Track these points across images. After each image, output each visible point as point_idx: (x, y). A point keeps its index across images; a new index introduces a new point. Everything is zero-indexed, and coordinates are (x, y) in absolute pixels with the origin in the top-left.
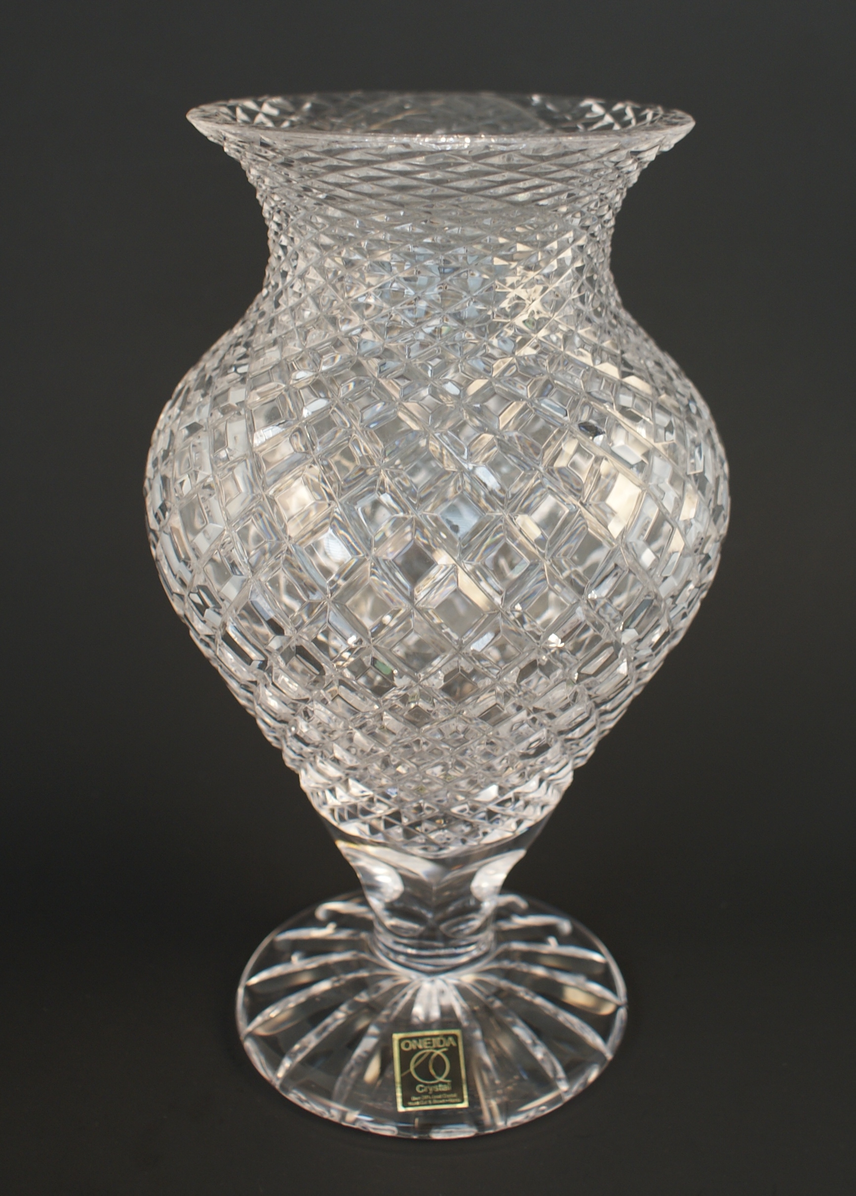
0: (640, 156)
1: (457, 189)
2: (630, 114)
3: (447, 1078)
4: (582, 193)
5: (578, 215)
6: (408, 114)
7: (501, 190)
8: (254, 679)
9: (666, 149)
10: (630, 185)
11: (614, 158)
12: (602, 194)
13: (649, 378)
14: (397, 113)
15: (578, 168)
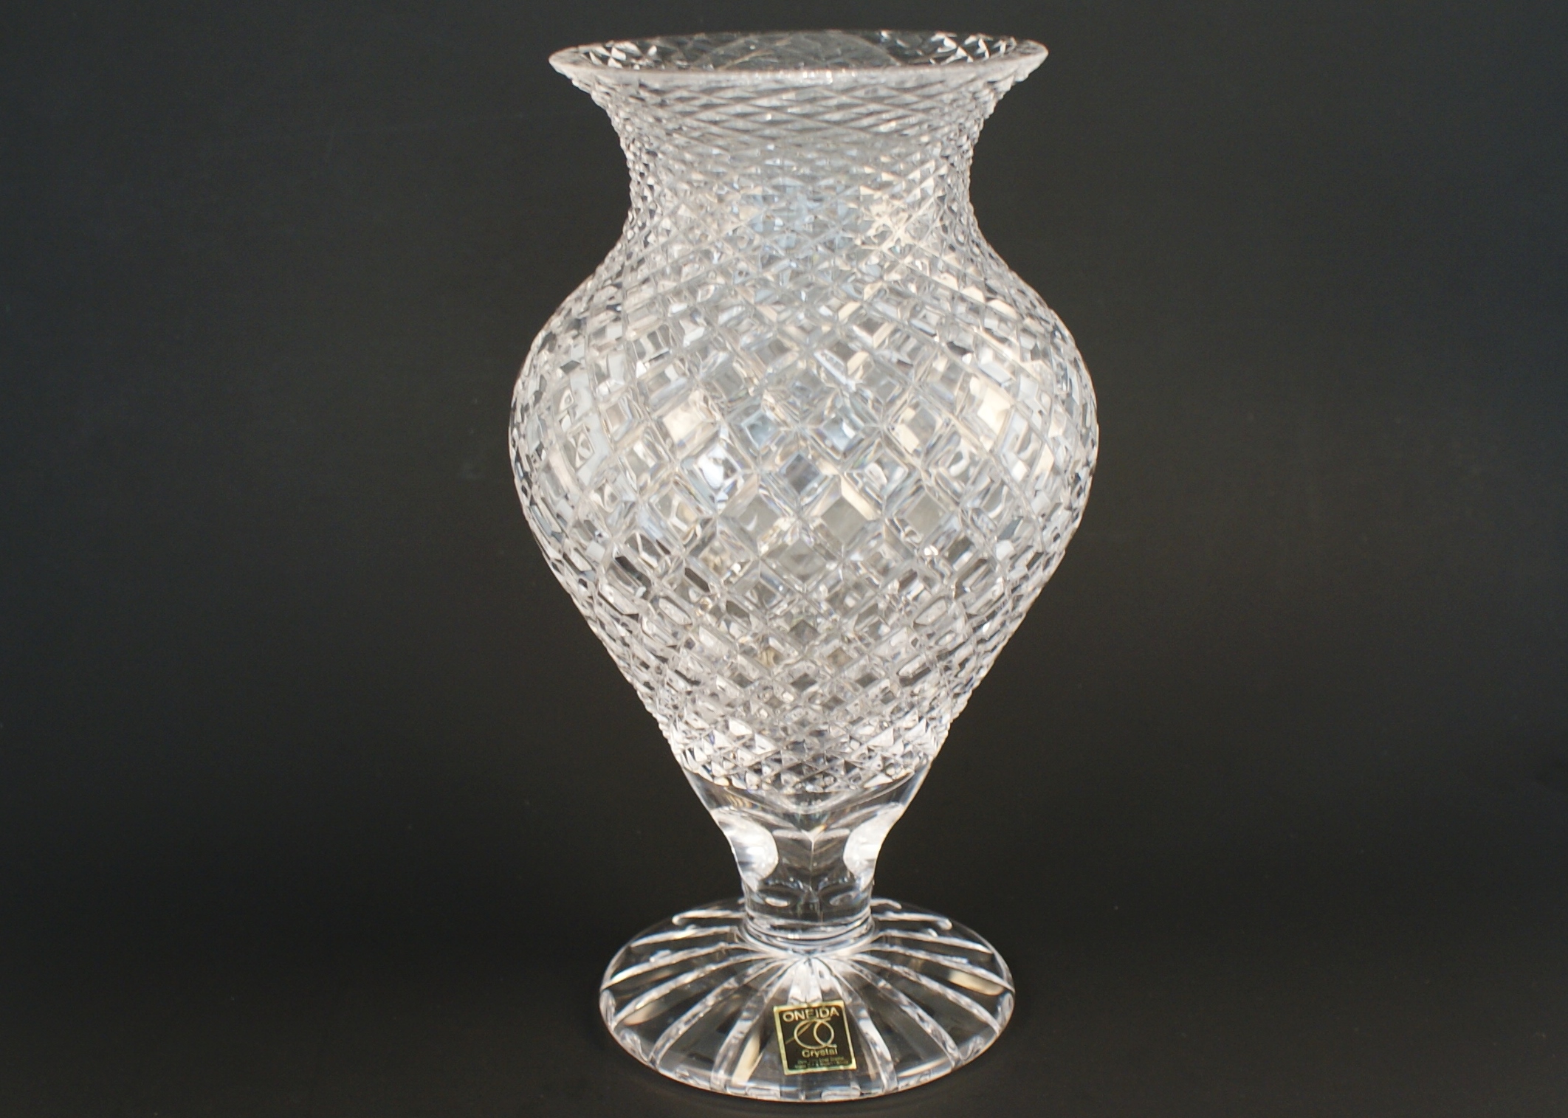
0: (996, 85)
1: (827, 122)
2: (983, 47)
3: (833, 1043)
4: (942, 124)
5: (939, 144)
6: (753, 55)
7: (866, 122)
8: (635, 611)
9: (1021, 79)
10: (987, 116)
11: (971, 89)
12: (961, 124)
13: (1013, 304)
14: (742, 56)
15: (938, 98)
